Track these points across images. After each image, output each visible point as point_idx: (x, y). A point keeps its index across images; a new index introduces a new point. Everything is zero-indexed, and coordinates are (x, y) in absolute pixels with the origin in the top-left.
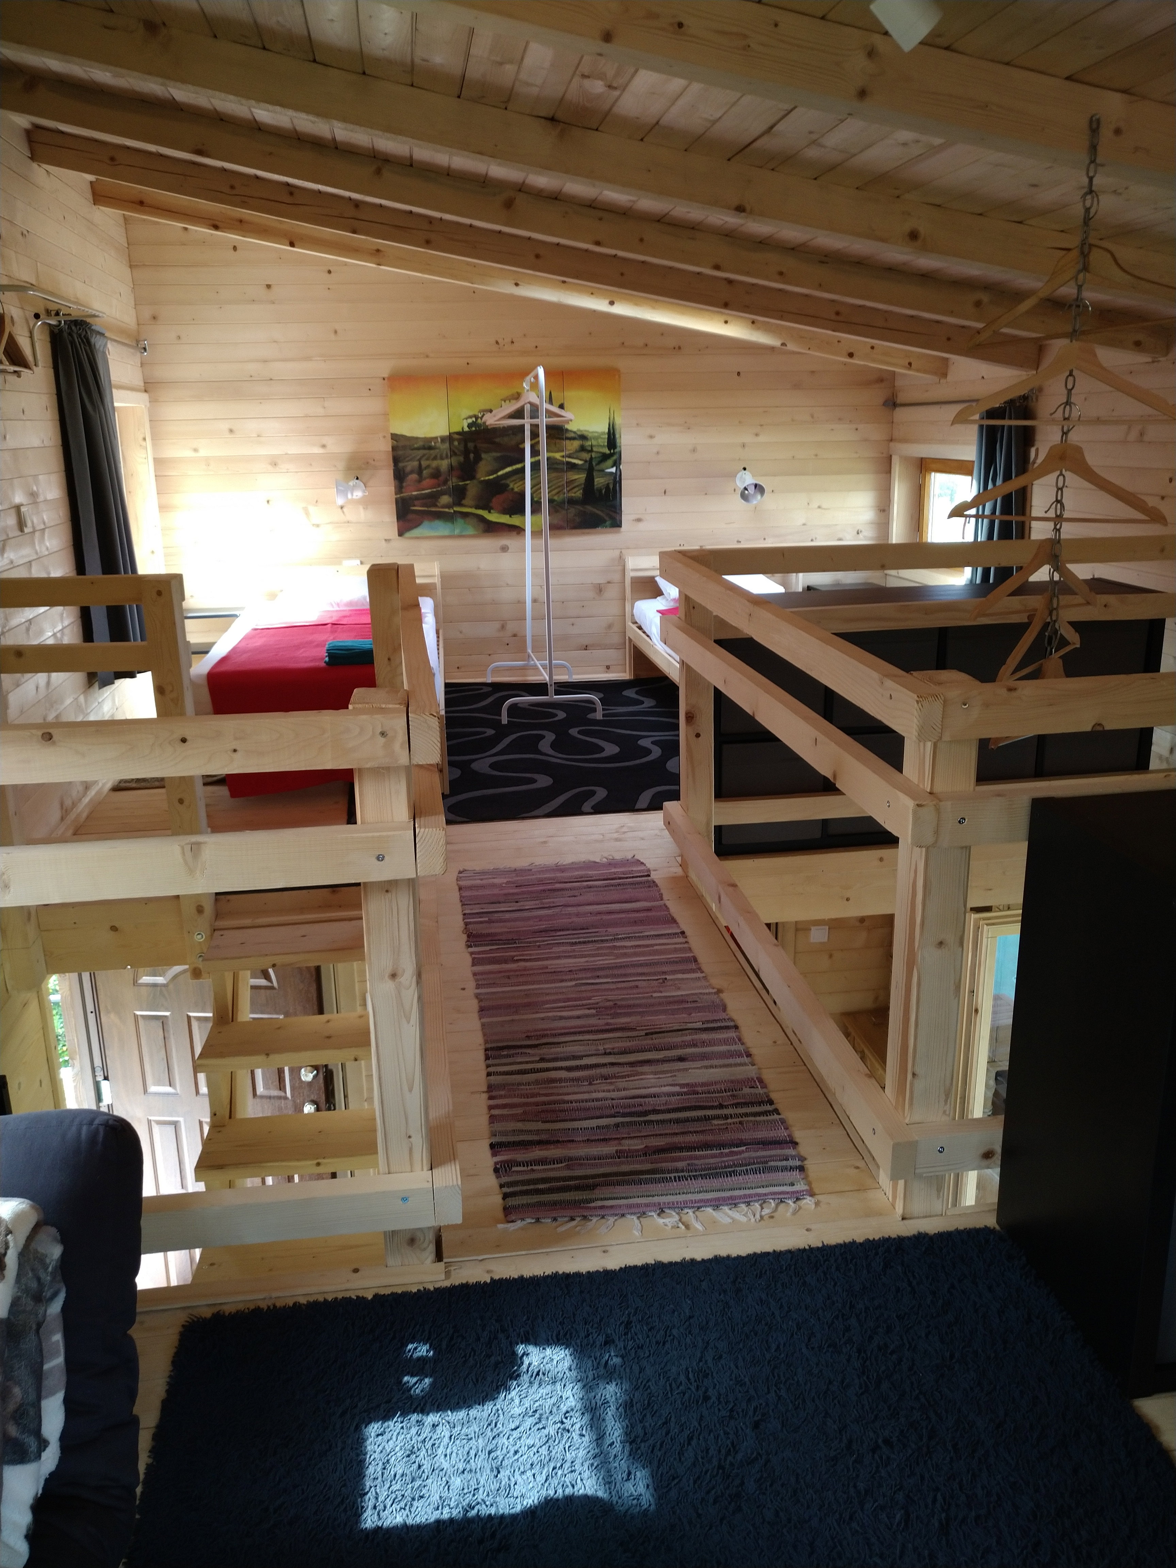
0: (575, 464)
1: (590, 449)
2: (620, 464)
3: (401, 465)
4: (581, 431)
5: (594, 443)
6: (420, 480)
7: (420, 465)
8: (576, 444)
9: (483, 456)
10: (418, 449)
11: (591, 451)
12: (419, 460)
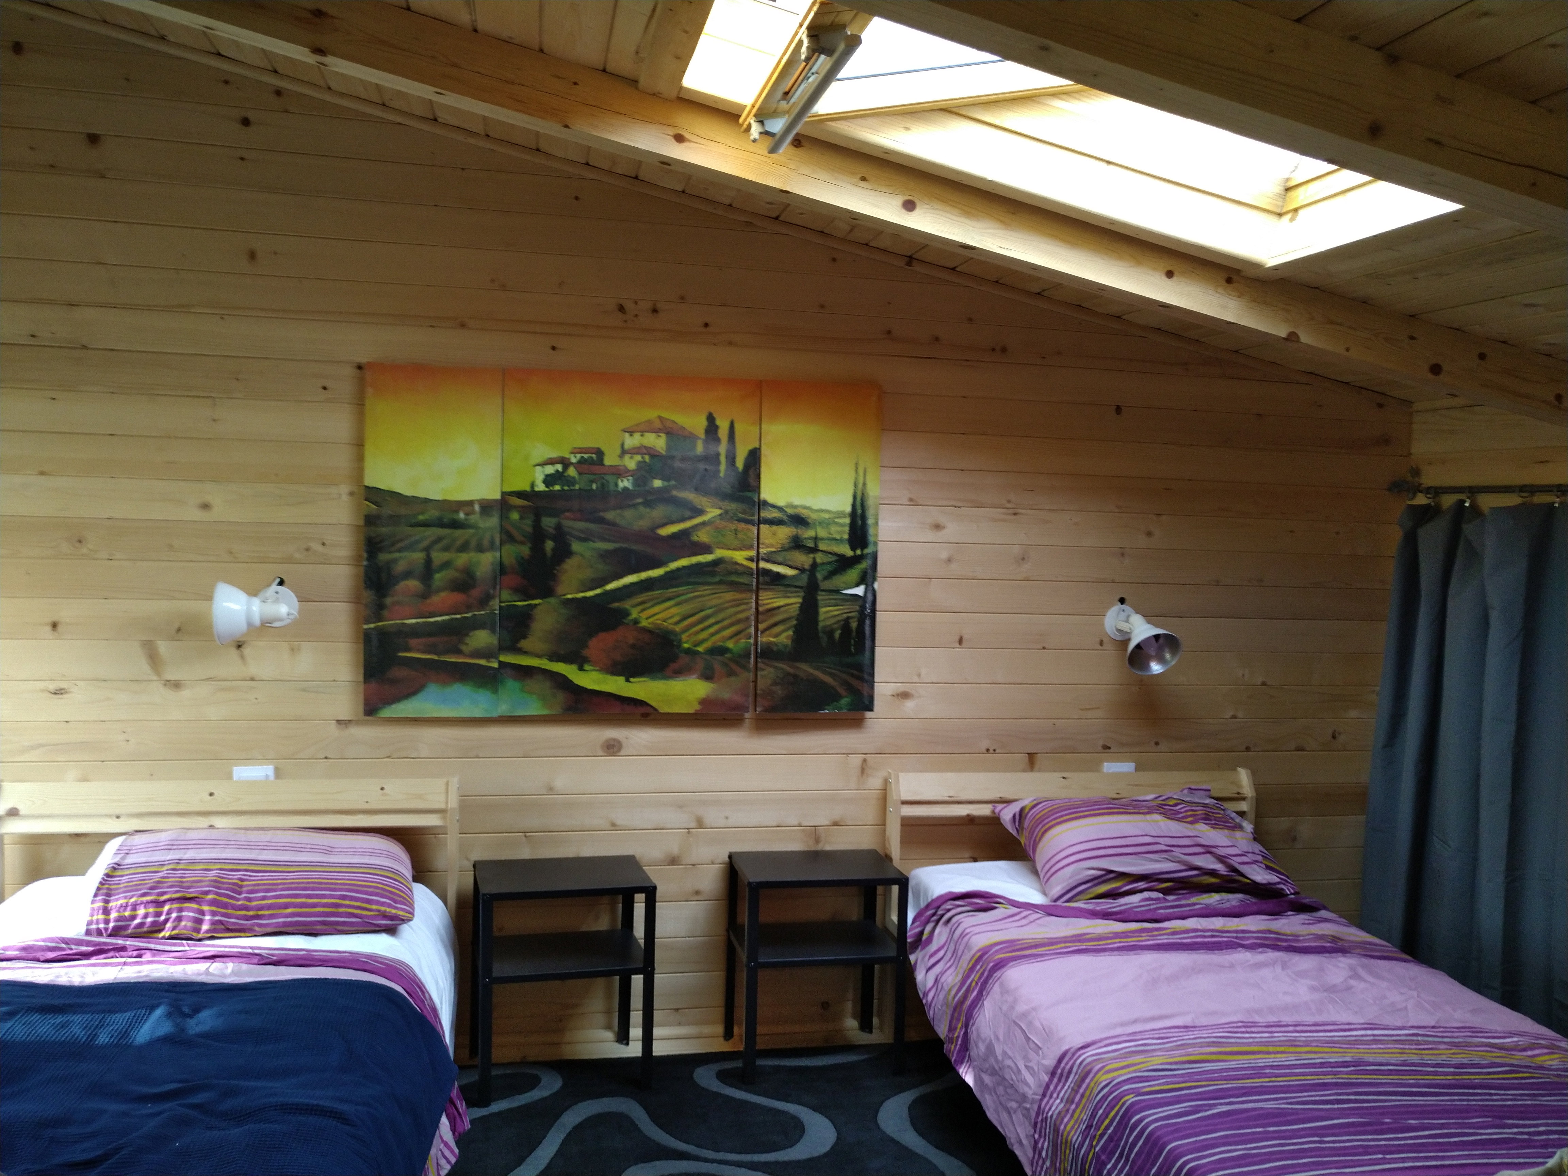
0: (778, 574)
1: (811, 544)
2: (874, 579)
3: (383, 557)
4: (795, 507)
5: (822, 533)
6: (425, 596)
7: (428, 561)
8: (784, 533)
9: (576, 546)
10: (426, 525)
11: (814, 550)
12: (427, 550)
